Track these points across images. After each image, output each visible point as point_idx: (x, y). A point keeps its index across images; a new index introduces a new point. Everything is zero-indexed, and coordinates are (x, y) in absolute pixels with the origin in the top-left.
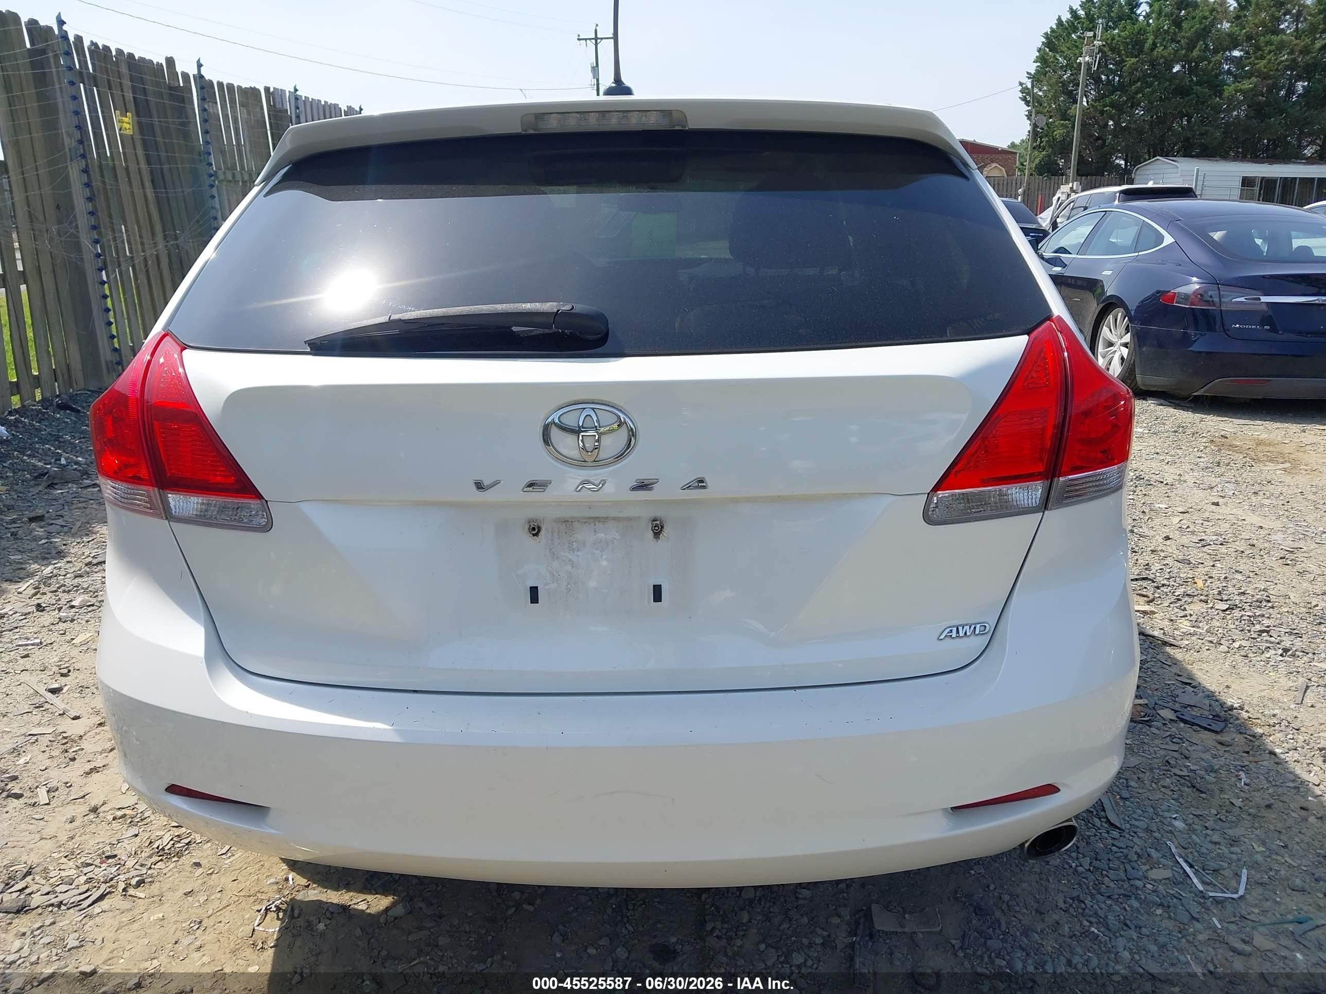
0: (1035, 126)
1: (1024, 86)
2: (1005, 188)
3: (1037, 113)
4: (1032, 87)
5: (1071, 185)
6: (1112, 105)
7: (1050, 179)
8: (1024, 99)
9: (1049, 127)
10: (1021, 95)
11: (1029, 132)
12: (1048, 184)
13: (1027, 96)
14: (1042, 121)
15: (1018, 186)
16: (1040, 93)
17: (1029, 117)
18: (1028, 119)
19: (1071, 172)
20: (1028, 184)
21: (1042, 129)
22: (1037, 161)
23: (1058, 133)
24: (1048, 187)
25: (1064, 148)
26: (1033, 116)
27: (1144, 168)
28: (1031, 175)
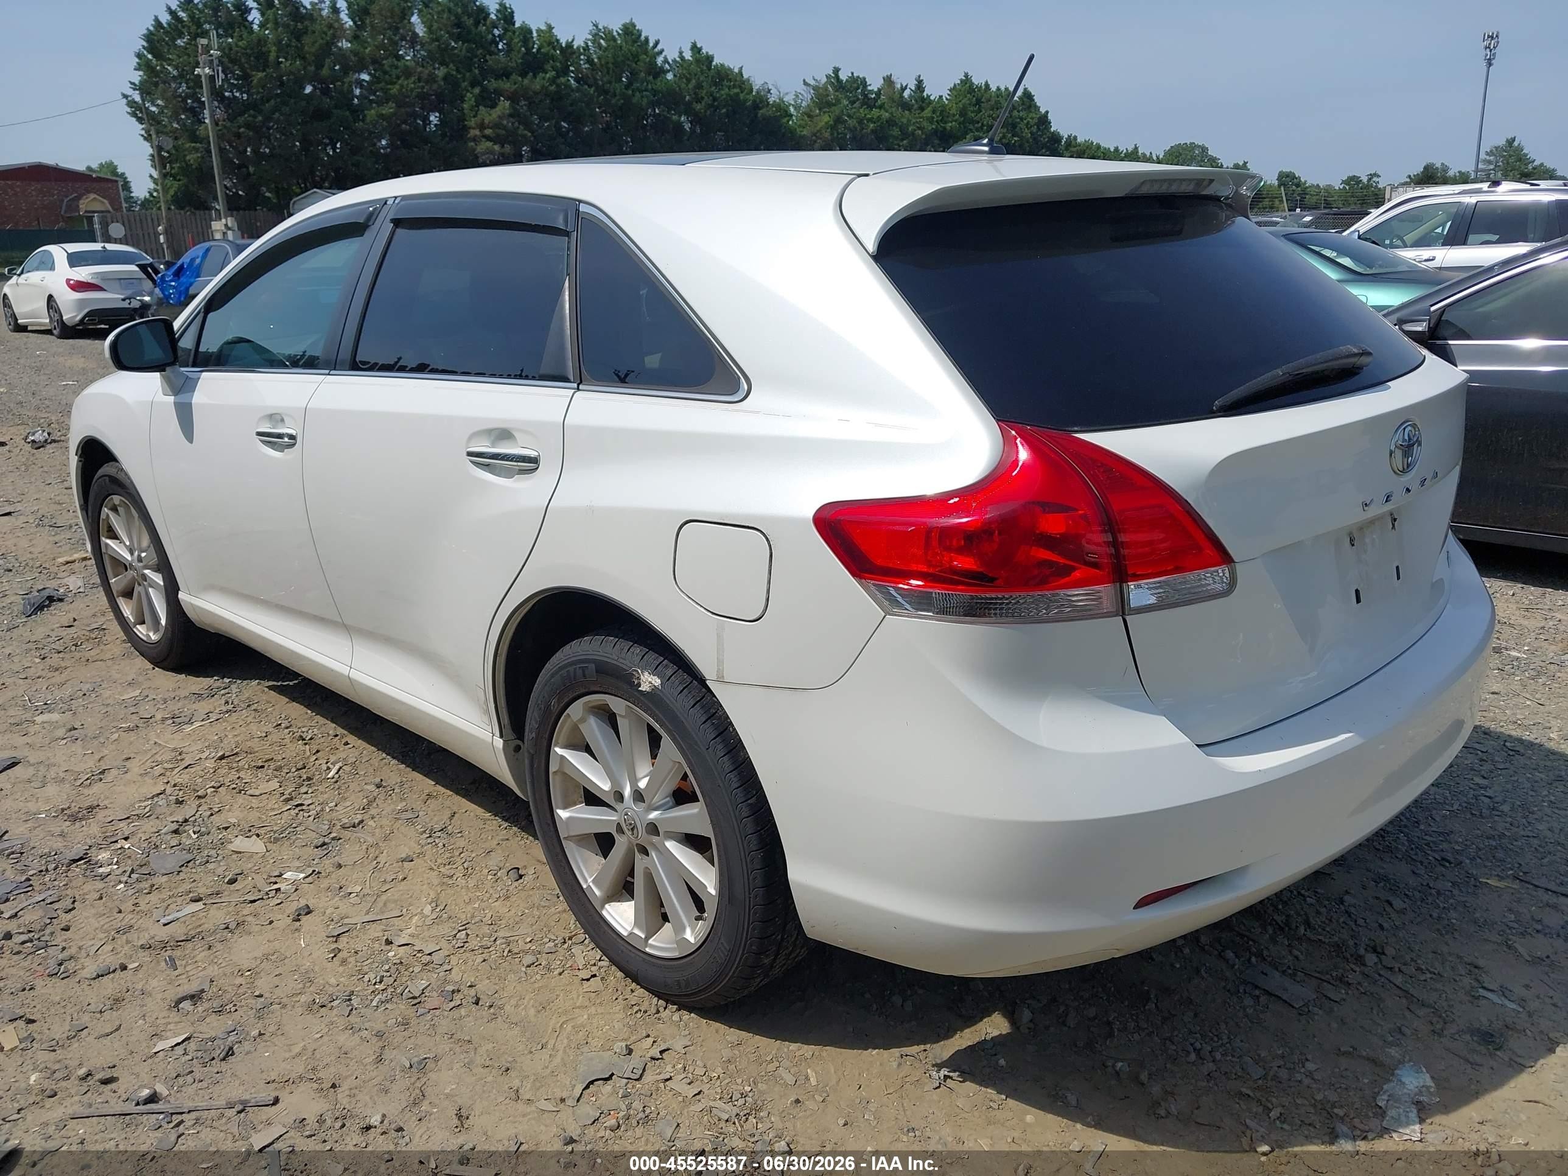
0: (160, 149)
1: (129, 99)
2: (139, 225)
3: (158, 133)
4: (143, 100)
5: (224, 221)
6: (248, 126)
7: (195, 214)
8: (134, 115)
9: (177, 150)
10: (129, 110)
11: (152, 156)
12: (193, 220)
13: (137, 111)
14: (168, 143)
15: (156, 223)
16: (153, 109)
17: (148, 138)
18: (145, 139)
19: (220, 206)
20: (168, 220)
21: (168, 152)
22: (172, 192)
23: (191, 158)
24: (194, 225)
25: (204, 176)
26: (154, 136)
27: (304, 200)
28: (169, 209)
